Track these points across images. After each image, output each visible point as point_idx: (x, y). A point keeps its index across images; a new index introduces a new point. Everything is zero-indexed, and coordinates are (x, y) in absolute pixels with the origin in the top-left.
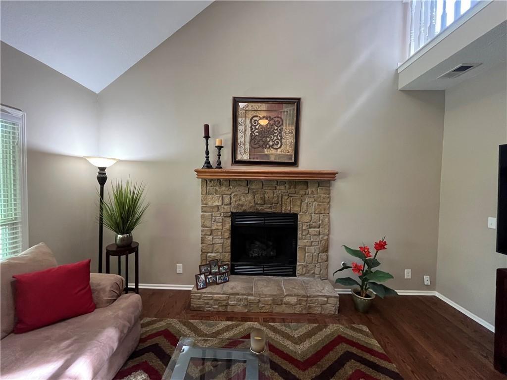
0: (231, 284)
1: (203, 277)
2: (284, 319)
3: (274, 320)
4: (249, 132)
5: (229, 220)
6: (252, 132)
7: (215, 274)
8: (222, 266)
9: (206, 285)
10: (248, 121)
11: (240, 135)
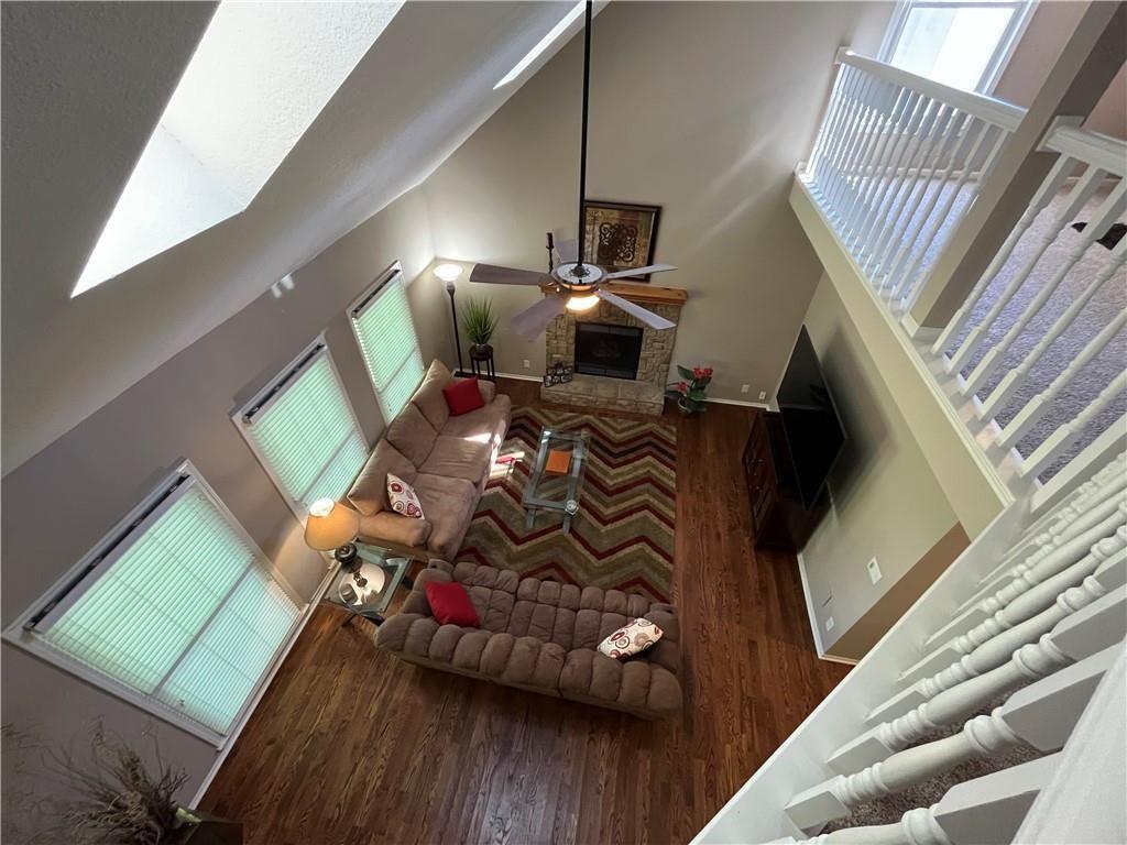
0: (574, 383)
1: (550, 378)
2: (614, 415)
3: (606, 415)
4: (597, 242)
5: (574, 327)
6: (601, 241)
7: (560, 375)
8: (567, 368)
9: (553, 384)
10: (597, 228)
11: (587, 244)
